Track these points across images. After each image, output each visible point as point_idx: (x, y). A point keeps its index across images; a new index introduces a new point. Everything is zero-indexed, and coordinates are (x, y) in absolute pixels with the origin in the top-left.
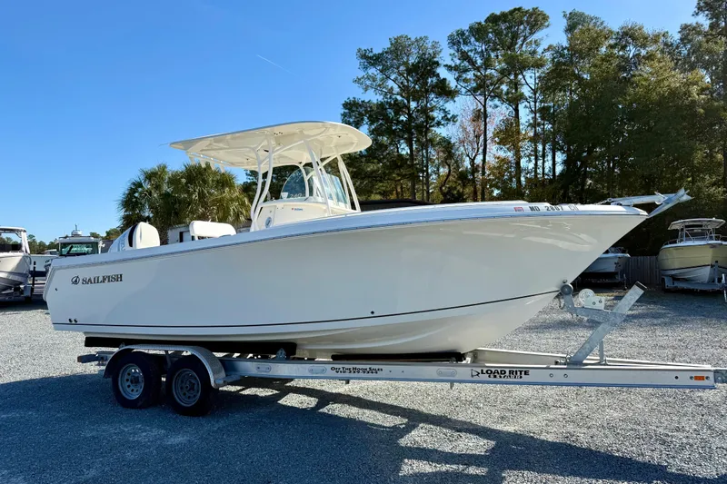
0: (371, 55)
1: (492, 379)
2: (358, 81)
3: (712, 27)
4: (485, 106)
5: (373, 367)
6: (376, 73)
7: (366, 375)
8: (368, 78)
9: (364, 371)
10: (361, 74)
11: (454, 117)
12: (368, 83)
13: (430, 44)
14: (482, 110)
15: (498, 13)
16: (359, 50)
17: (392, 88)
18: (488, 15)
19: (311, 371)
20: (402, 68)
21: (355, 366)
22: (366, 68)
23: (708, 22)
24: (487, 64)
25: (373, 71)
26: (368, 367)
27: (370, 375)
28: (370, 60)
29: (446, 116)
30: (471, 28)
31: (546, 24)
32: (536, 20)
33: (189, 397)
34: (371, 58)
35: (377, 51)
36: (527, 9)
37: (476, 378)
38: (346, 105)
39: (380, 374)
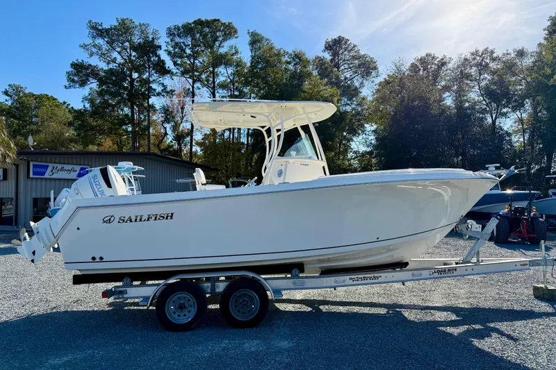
0: (100, 28)
1: (439, 276)
2: (84, 47)
3: (331, 61)
4: (193, 87)
5: (376, 275)
6: (102, 43)
7: (372, 281)
8: (95, 46)
9: (370, 278)
10: (89, 41)
11: (172, 91)
12: (94, 50)
13: (151, 31)
14: (191, 90)
15: (203, 19)
16: (90, 22)
17: (115, 58)
18: (196, 19)
19: (336, 282)
20: (127, 44)
21: (364, 276)
22: (94, 37)
23: (330, 58)
24: (195, 55)
25: (100, 41)
26: (372, 275)
27: (374, 281)
28: (99, 32)
29: (165, 89)
30: (184, 26)
31: (236, 36)
32: (229, 31)
33: (244, 313)
34: (100, 30)
35: (106, 26)
36: (224, 22)
37: (432, 276)
38: (74, 65)
39: (380, 280)
